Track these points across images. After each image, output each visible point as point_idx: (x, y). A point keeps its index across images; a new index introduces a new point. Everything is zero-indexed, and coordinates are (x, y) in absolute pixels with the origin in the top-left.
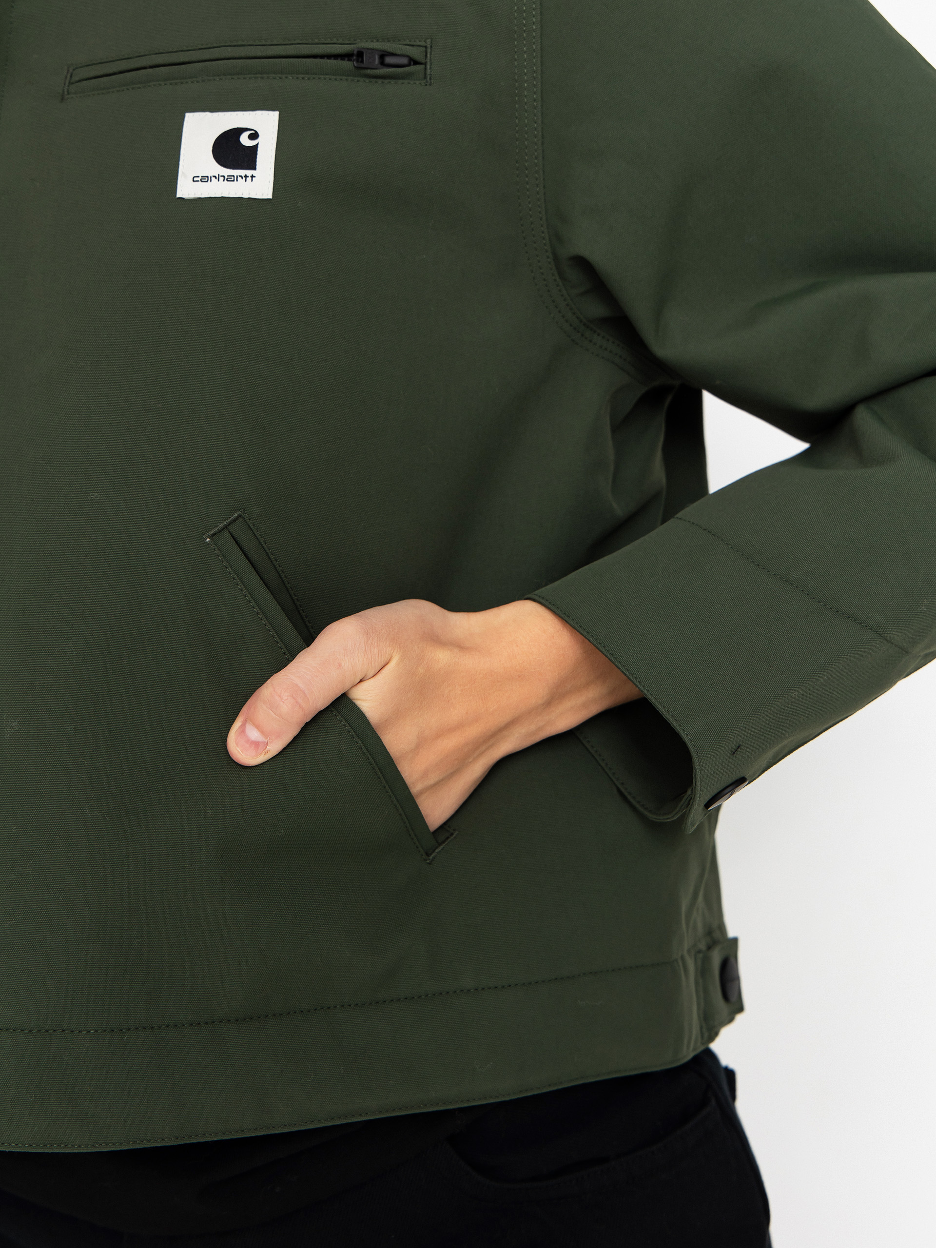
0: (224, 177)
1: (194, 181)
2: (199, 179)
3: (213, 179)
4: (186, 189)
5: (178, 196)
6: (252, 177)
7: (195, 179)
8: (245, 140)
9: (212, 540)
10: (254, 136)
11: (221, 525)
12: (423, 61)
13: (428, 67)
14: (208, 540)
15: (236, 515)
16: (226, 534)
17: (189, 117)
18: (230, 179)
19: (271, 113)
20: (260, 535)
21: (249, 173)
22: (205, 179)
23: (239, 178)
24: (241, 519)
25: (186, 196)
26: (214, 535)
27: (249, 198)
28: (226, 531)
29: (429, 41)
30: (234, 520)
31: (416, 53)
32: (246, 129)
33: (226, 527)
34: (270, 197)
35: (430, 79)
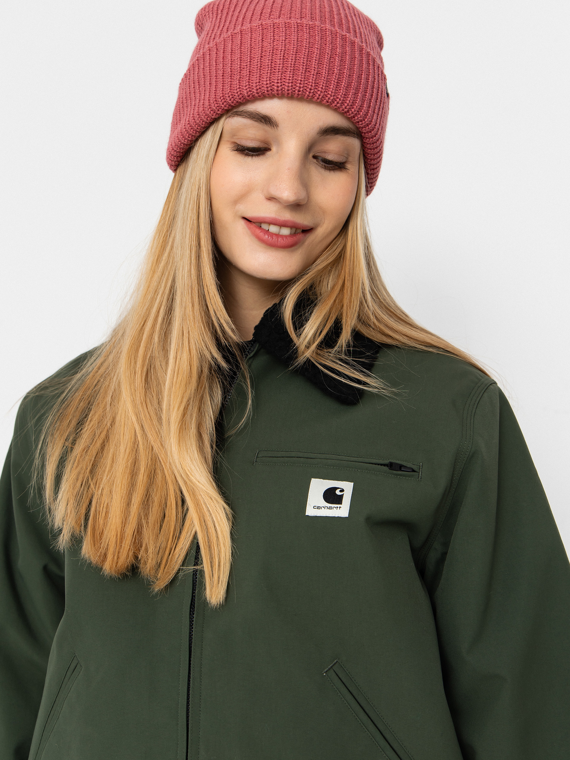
0: (327, 507)
1: (314, 508)
2: (316, 507)
3: (323, 508)
4: (310, 512)
5: (306, 515)
6: (340, 507)
7: (315, 507)
8: (338, 492)
9: (326, 674)
10: (342, 491)
11: (329, 667)
12: (418, 471)
13: (420, 474)
14: (325, 674)
15: (336, 661)
16: (332, 671)
17: (313, 480)
18: (330, 508)
19: (350, 483)
20: (347, 670)
21: (339, 506)
22: (319, 508)
23: (334, 508)
24: (338, 663)
25: (310, 515)
26: (327, 671)
27: (338, 517)
28: (332, 669)
29: (421, 464)
30: (335, 664)
31: (415, 468)
32: (339, 488)
33: (332, 667)
34: (347, 516)
35: (421, 479)
